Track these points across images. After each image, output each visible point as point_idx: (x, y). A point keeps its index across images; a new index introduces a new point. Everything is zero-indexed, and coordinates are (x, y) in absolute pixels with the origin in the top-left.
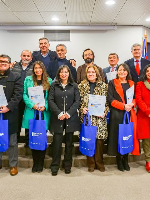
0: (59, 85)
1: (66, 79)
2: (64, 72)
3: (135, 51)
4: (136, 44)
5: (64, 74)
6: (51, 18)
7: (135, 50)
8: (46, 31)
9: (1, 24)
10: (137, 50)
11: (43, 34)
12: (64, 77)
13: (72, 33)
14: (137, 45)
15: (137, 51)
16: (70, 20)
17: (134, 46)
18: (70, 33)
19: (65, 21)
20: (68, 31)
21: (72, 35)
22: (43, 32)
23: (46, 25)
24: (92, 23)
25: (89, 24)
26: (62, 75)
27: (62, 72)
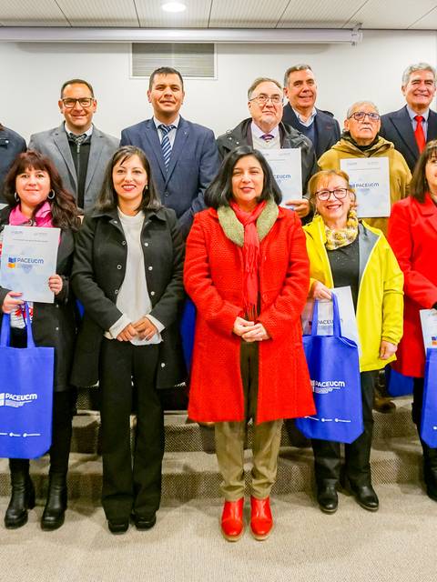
0: (111, 219)
1: (137, 197)
2: (129, 172)
3: (417, 86)
4: (421, 64)
5: (129, 176)
6: (161, 4)
7: (417, 82)
8: (138, 47)
9: (3, 24)
10: (423, 83)
11: (131, 55)
12: (129, 190)
13: (221, 53)
14: (424, 67)
15: (424, 87)
16: (222, 12)
17: (412, 71)
18: (213, 53)
19: (203, 15)
20: (208, 48)
21: (220, 59)
22: (131, 50)
23: (140, 28)
24: (284, 22)
25: (274, 26)
26: (123, 180)
27: (121, 171)
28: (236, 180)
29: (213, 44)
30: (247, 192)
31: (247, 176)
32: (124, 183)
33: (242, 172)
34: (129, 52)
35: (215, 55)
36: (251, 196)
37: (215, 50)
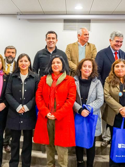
0: (18, 76)
1: (26, 69)
2: (24, 61)
5: (24, 63)
6: (74, 7)
8: (66, 21)
11: (63, 23)
12: (24, 67)
13: (93, 23)
16: (94, 9)
18: (90, 22)
19: (88, 10)
20: (88, 21)
21: (92, 25)
22: (63, 22)
23: (66, 14)
24: (115, 12)
25: (111, 13)
26: (22, 64)
27: (21, 61)
28: (53, 65)
29: (90, 20)
30: (56, 69)
31: (56, 64)
32: (22, 65)
33: (54, 63)
34: (62, 22)
35: (91, 23)
36: (57, 70)
37: (91, 22)
